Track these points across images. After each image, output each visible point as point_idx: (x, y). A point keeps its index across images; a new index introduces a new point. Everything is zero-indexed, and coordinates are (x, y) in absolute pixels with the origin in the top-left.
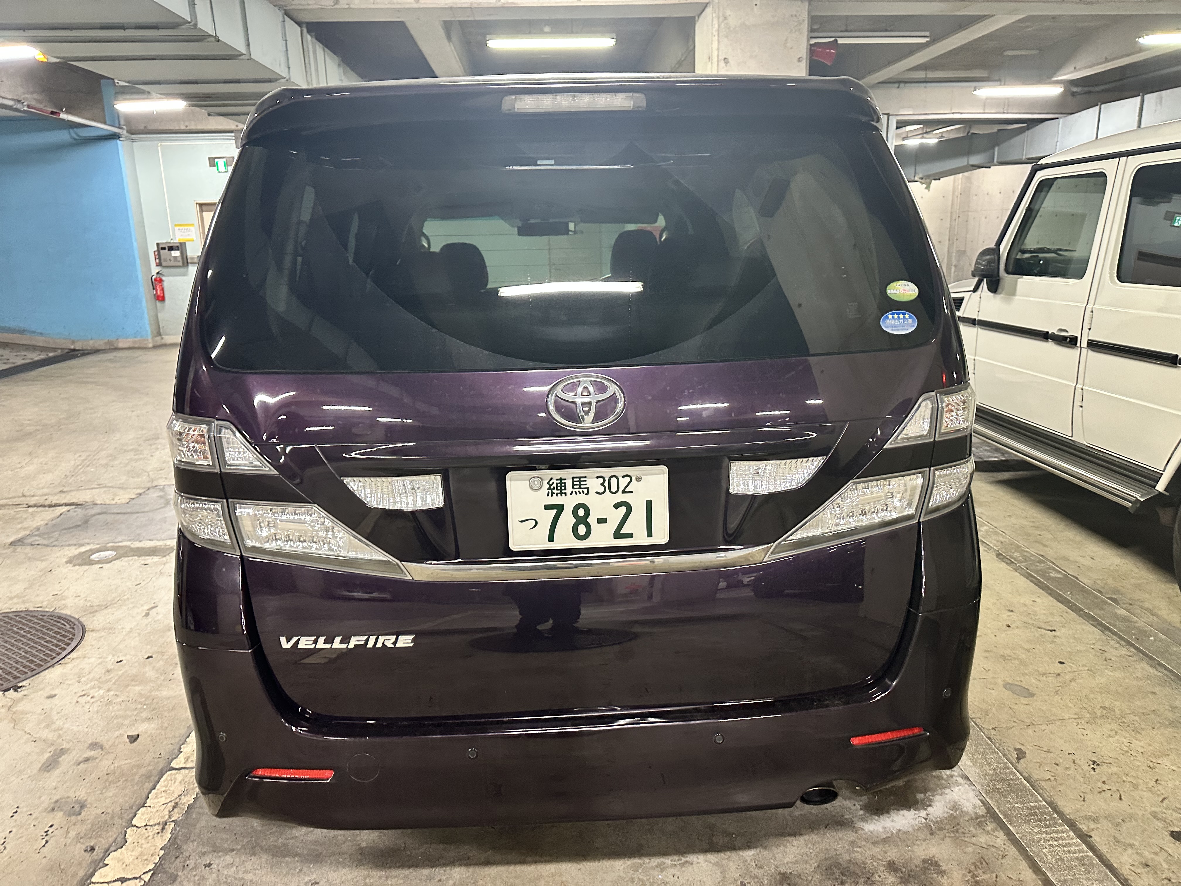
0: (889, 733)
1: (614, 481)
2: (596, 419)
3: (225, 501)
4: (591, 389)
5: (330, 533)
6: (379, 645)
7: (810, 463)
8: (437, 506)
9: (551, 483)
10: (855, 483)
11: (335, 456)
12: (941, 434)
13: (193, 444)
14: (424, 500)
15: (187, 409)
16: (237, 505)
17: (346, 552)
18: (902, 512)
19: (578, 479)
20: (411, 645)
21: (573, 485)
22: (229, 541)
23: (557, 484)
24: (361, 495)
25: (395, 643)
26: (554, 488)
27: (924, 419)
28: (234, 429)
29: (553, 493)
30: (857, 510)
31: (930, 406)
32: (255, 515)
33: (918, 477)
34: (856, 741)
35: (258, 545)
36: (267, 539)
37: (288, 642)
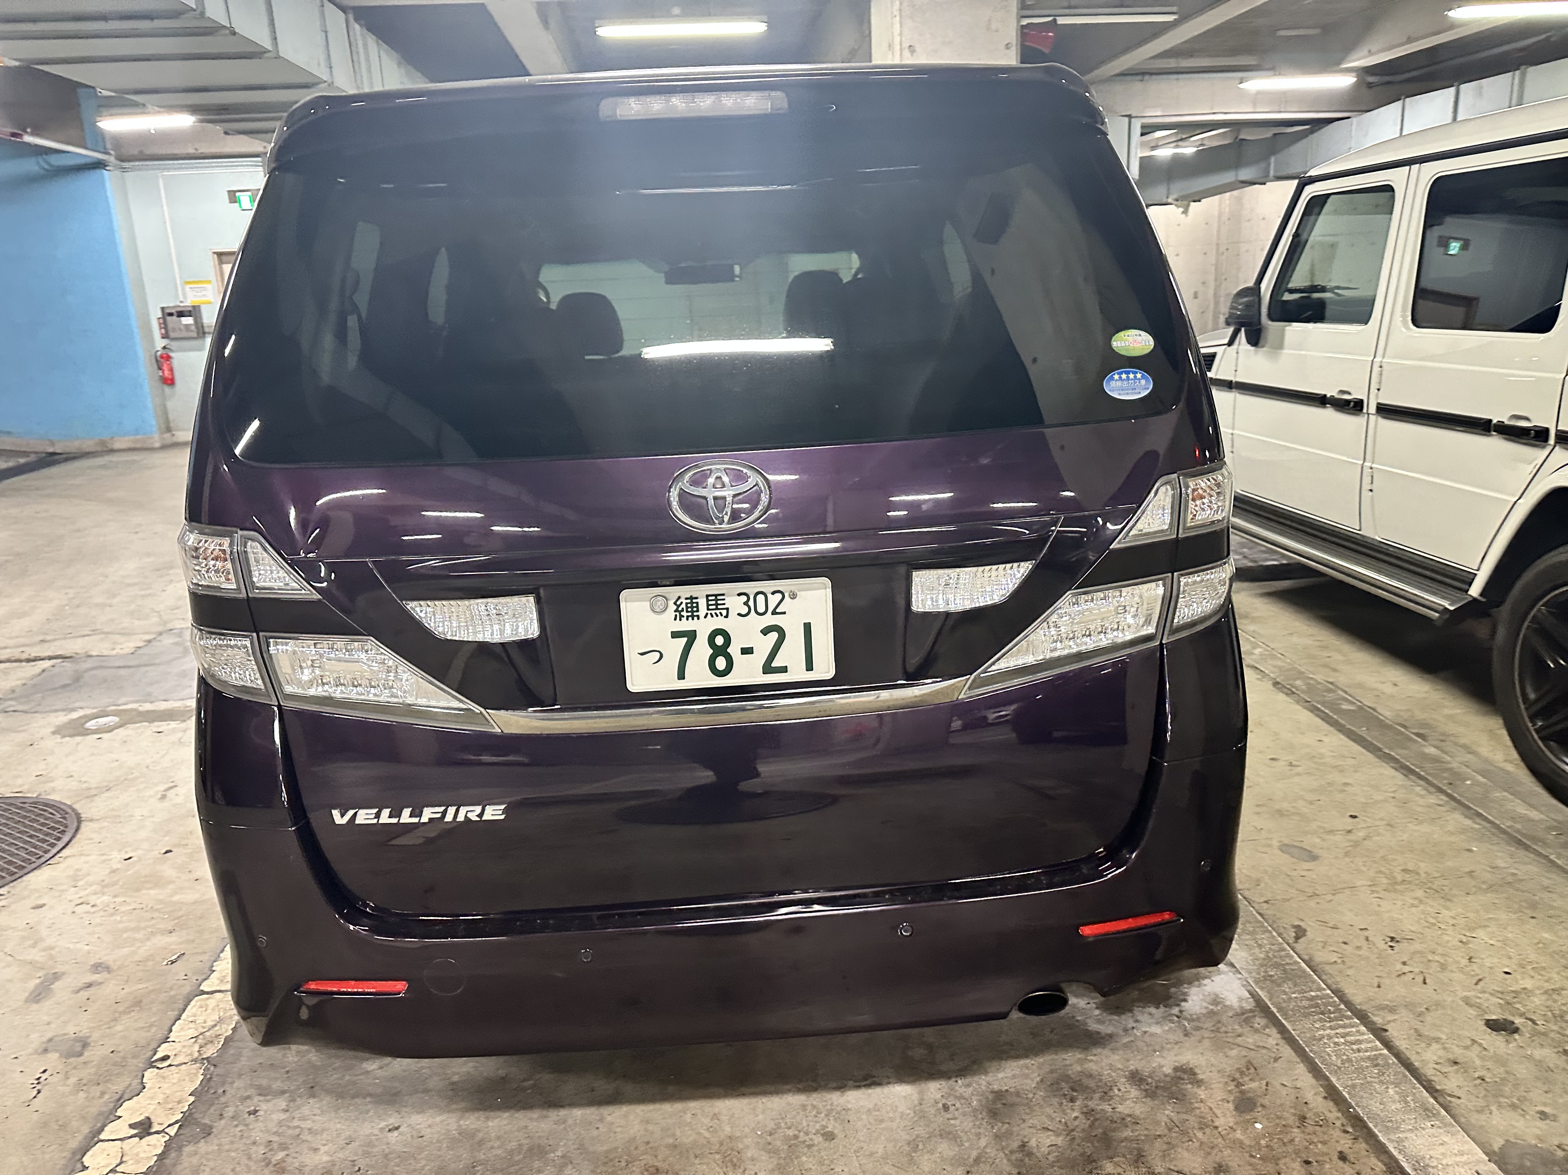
0: (1130, 920)
1: (761, 598)
2: (734, 518)
3: (255, 634)
4: (726, 479)
6: (461, 818)
7: (1014, 571)
8: (529, 636)
9: (678, 603)
10: (1074, 595)
11: (396, 574)
12: (1186, 529)
13: (213, 562)
14: (514, 629)
15: (205, 517)
16: (271, 640)
17: (413, 698)
18: (1138, 631)
19: (713, 598)
20: (502, 817)
21: (708, 605)
22: (263, 687)
23: (687, 604)
24: (430, 624)
25: (481, 815)
26: (682, 610)
27: (1164, 509)
28: (263, 540)
29: (681, 616)
30: (1079, 629)
31: (1170, 492)
32: (294, 652)
33: (1158, 586)
34: (1086, 931)
35: (300, 691)
36: (311, 683)
37: (342, 816)
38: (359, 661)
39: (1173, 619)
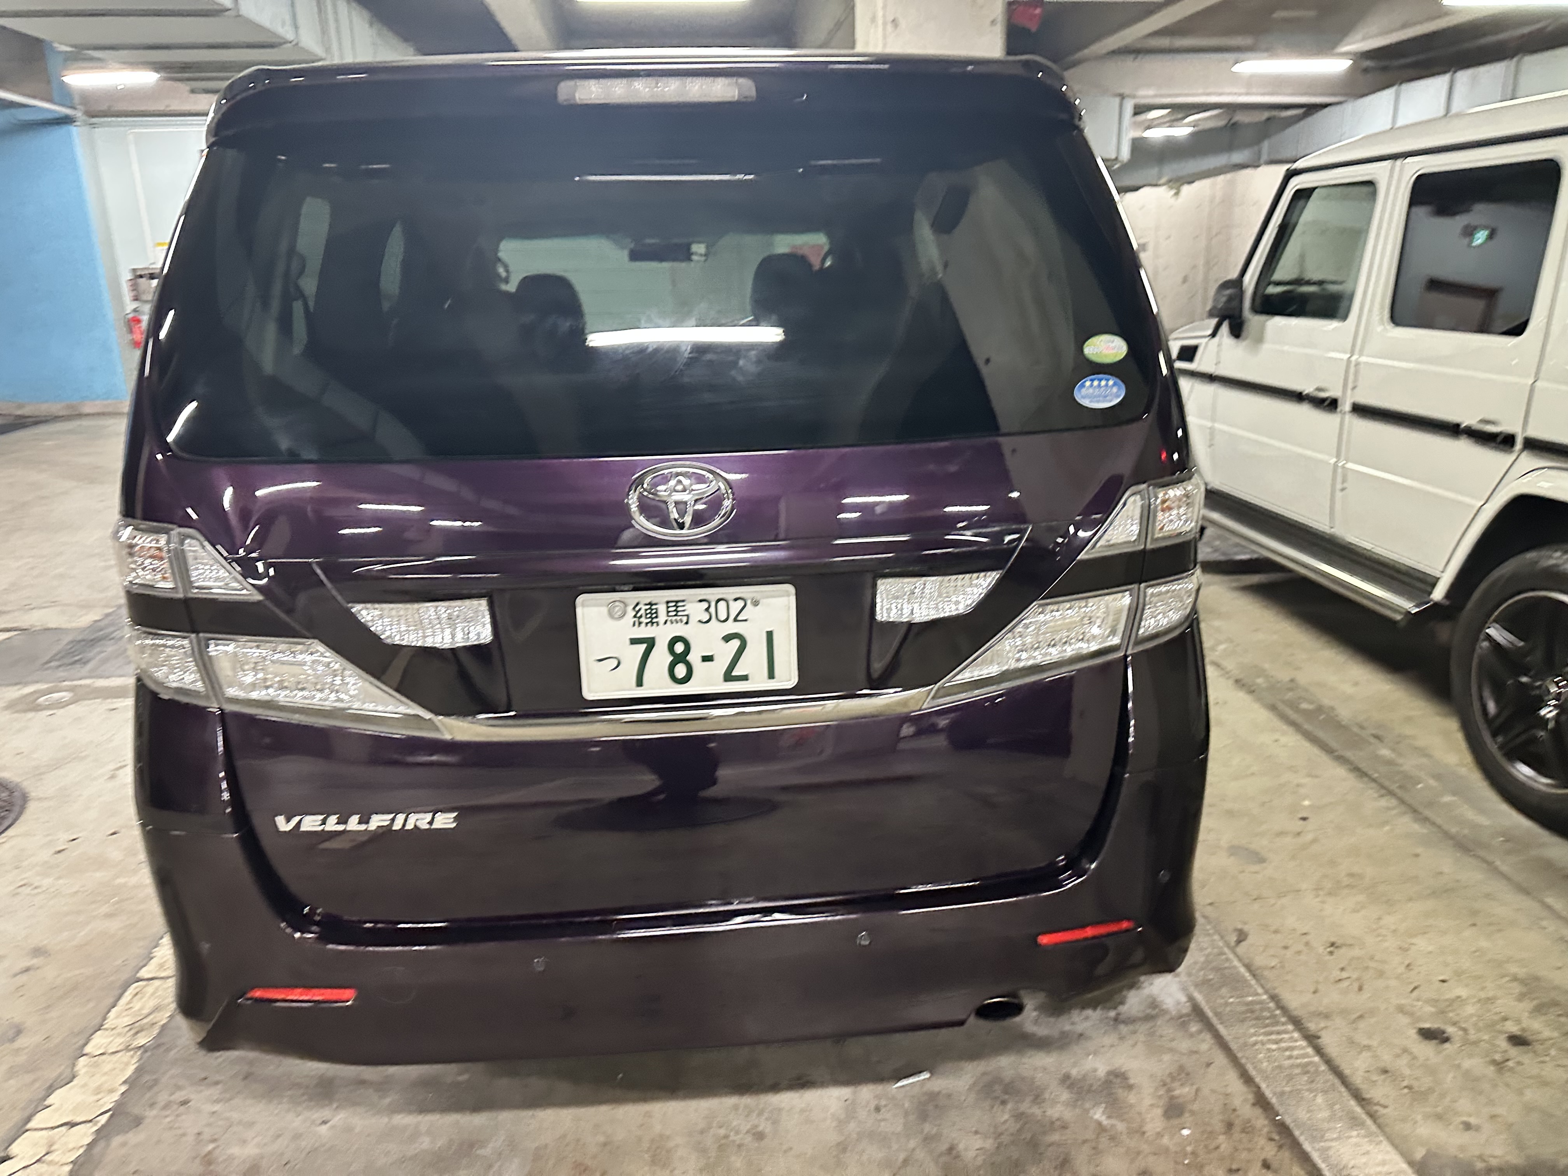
0: (1088, 929)
3: (193, 636)
4: (687, 483)
5: (338, 678)
6: (410, 826)
7: (981, 580)
8: (482, 642)
9: (637, 609)
10: (1040, 606)
12: (1153, 540)
13: (149, 561)
14: (466, 633)
15: (141, 511)
16: (212, 641)
17: (360, 703)
18: (1104, 642)
19: (673, 604)
20: (454, 825)
21: (668, 612)
22: (203, 690)
23: (646, 610)
24: (376, 627)
25: (431, 823)
26: (641, 616)
27: (1132, 521)
28: (202, 539)
29: (640, 623)
30: (1044, 640)
31: (1139, 503)
32: (235, 654)
33: (1124, 597)
34: (1045, 940)
35: (241, 694)
36: (253, 686)
37: (287, 821)
38: (304, 664)
39: (1138, 631)
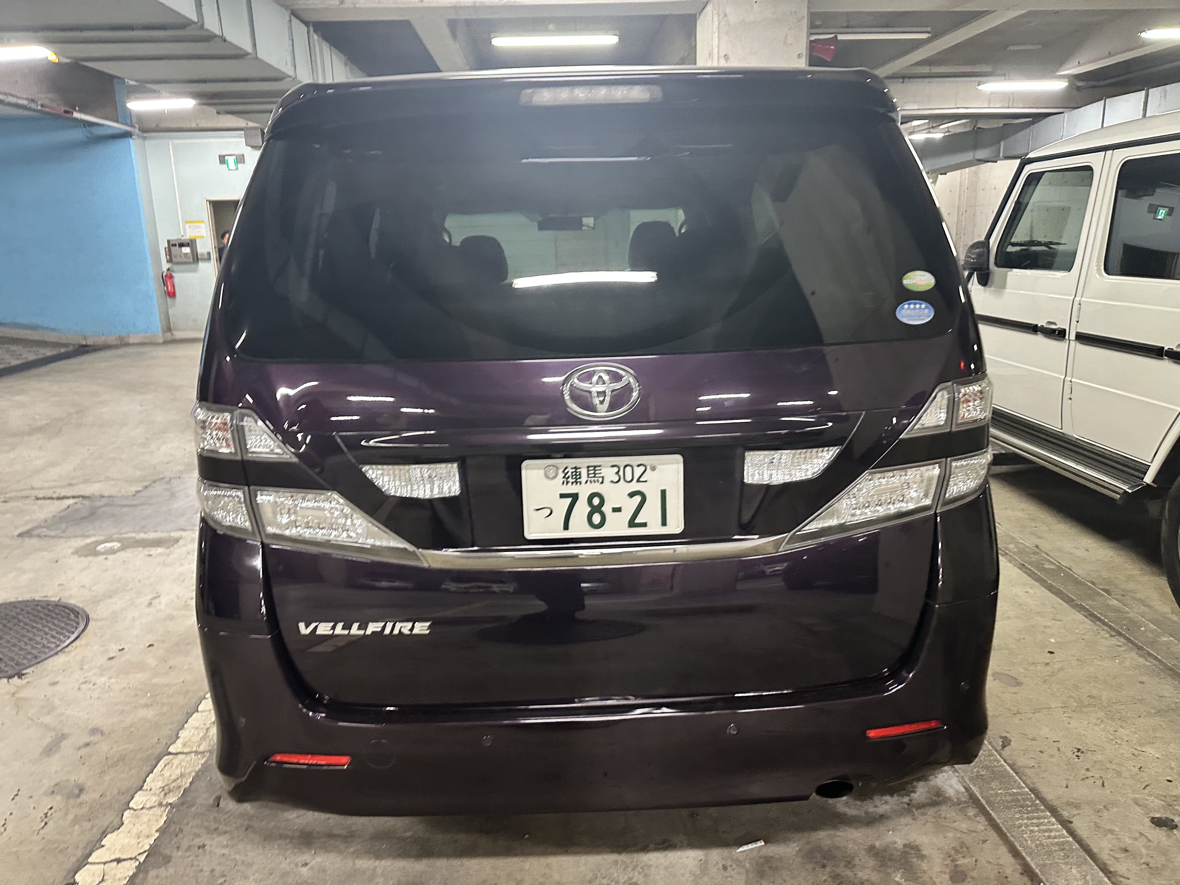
0: (905, 726)
1: (628, 470)
2: (611, 408)
3: (246, 488)
4: (606, 378)
5: (349, 521)
6: (396, 632)
7: (825, 454)
8: (453, 494)
9: (566, 471)
10: (871, 474)
11: (353, 444)
12: (958, 425)
13: (215, 433)
14: (441, 488)
15: (211, 398)
16: (259, 492)
17: (364, 539)
18: (918, 503)
19: (592, 468)
20: (428, 632)
21: (588, 474)
22: (250, 528)
23: (572, 472)
24: (379, 483)
25: (412, 629)
26: (569, 477)
27: (940, 409)
28: (256, 417)
29: (567, 482)
30: (873, 501)
31: (946, 396)
32: (275, 502)
33: (935, 468)
34: (872, 734)
35: (278, 531)
36: (287, 526)
37: (307, 627)
38: (323, 509)
39: (945, 494)
